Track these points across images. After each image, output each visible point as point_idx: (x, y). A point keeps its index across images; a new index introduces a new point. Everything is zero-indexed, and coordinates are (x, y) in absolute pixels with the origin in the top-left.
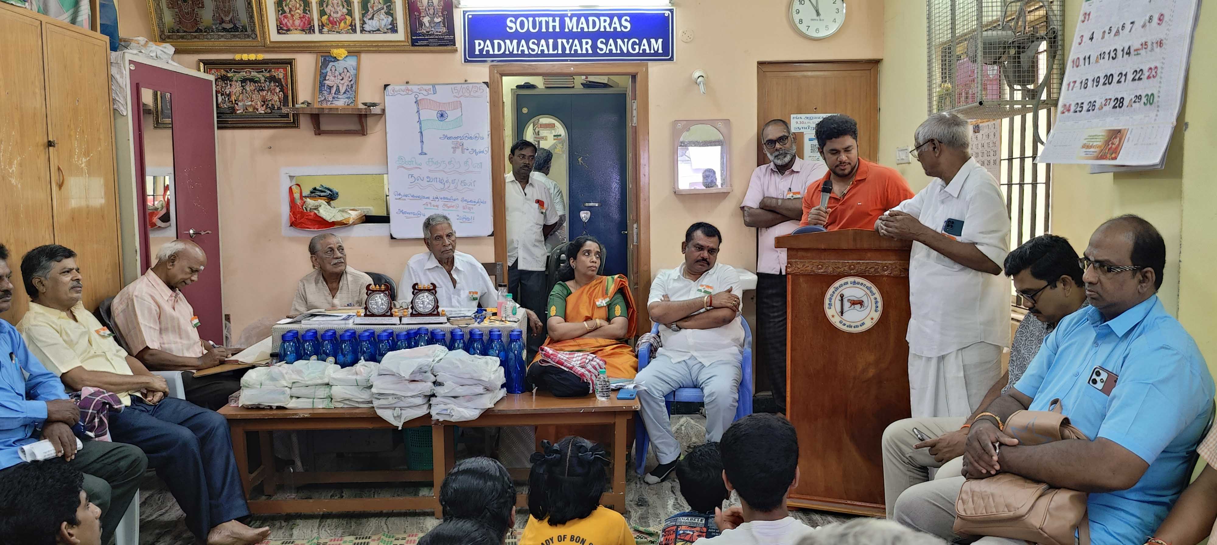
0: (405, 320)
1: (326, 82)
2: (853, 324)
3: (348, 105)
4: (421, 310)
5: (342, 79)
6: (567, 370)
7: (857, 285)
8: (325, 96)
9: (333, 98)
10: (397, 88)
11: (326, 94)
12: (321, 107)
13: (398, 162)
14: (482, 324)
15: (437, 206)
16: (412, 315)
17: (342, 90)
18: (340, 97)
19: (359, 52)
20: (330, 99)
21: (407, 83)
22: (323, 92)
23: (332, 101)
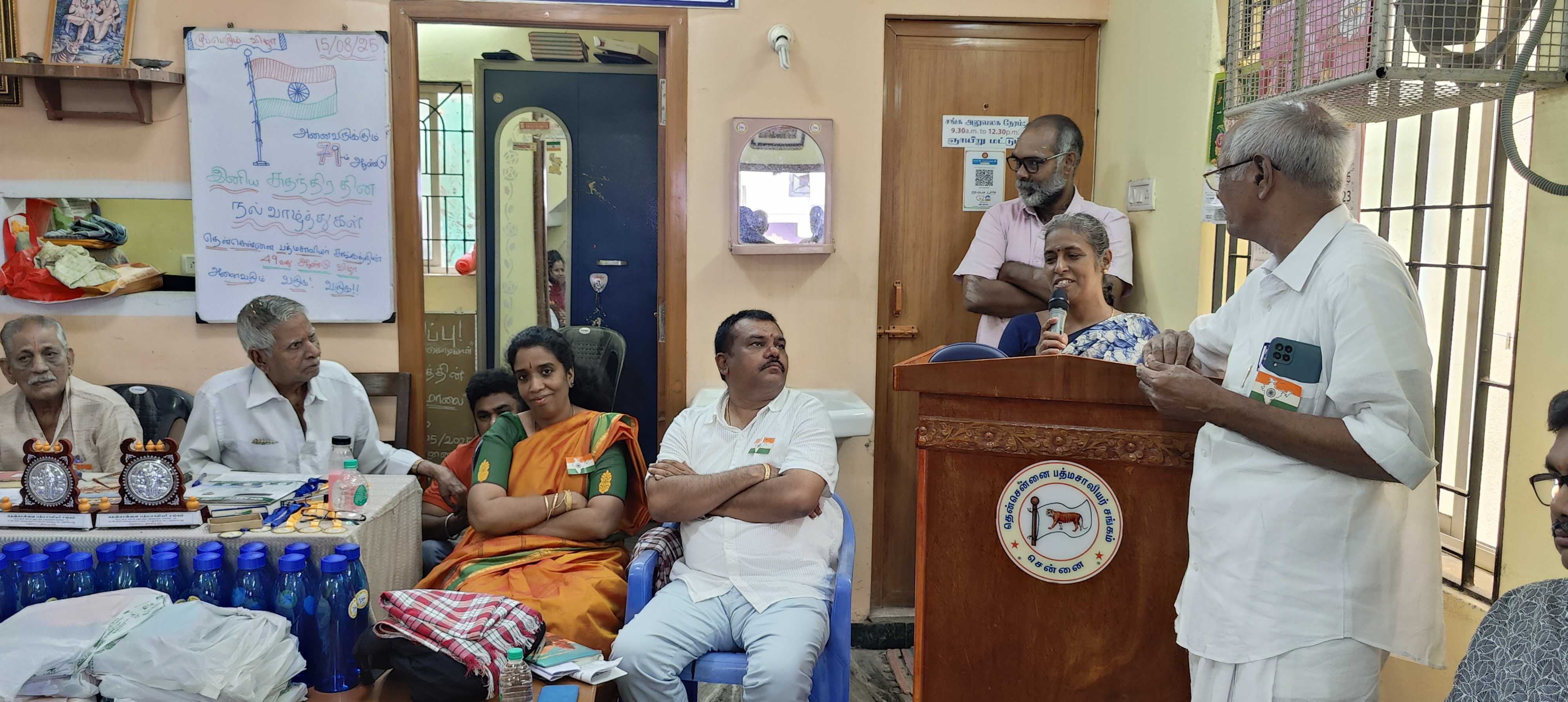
0: (103, 520)
1: (70, 18)
2: (1058, 565)
3: (108, 63)
4: (144, 497)
5: (101, 13)
6: (437, 649)
7: (1067, 481)
8: (64, 44)
9: (81, 48)
10: (210, 35)
11: (66, 41)
12: (54, 63)
13: (212, 178)
14: (278, 530)
15: (287, 263)
16: (122, 508)
17: (100, 34)
18: (95, 47)
20: (75, 50)
21: (230, 26)
22: (63, 36)
23: (78, 55)
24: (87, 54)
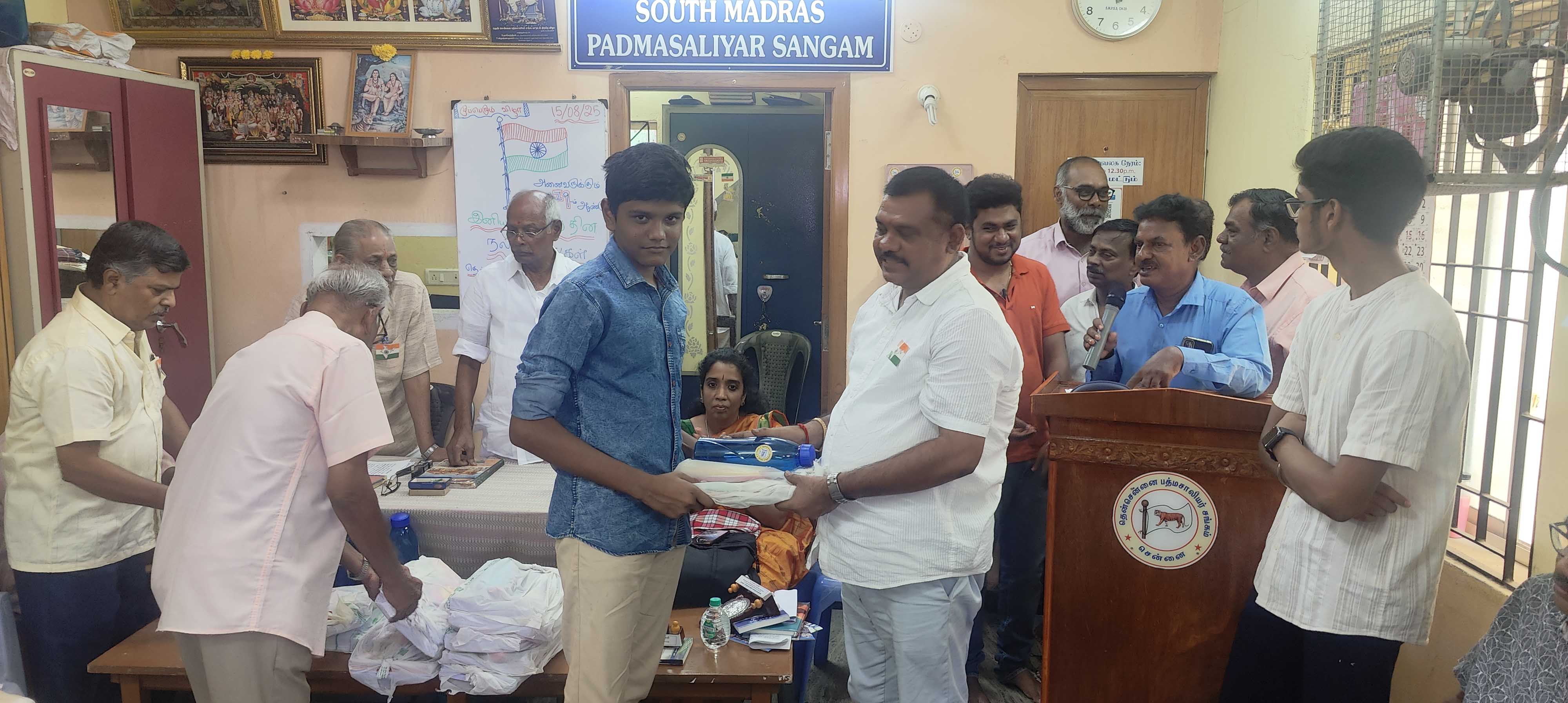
1: (365, 95)
2: (1164, 555)
3: (395, 131)
5: (388, 91)
7: (1172, 488)
8: (361, 117)
9: (374, 120)
10: (471, 106)
11: (363, 114)
12: (355, 134)
13: (471, 220)
17: (388, 108)
19: (414, 50)
20: (370, 121)
21: (486, 98)
22: (359, 111)
23: (372, 125)
24: (378, 124)
